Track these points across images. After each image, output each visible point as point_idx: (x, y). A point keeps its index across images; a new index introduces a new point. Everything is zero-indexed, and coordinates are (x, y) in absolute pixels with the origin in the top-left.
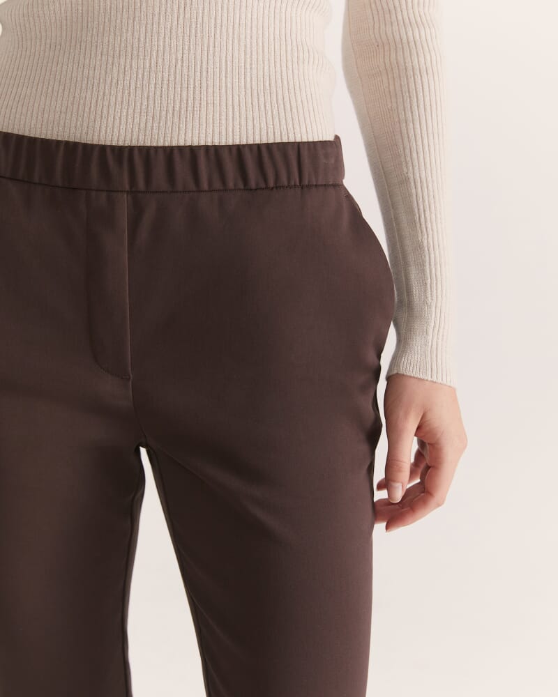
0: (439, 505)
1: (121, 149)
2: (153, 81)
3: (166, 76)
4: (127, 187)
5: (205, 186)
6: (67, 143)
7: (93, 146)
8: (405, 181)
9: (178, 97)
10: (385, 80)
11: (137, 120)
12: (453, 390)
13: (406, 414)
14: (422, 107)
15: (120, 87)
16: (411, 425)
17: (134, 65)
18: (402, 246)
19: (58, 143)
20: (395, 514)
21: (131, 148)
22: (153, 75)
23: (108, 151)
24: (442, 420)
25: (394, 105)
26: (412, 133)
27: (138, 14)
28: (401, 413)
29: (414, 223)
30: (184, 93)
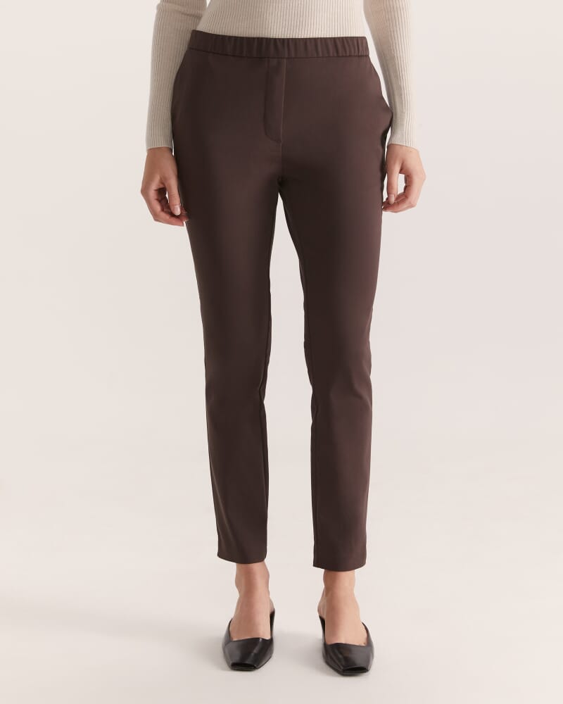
0: (412, 206)
1: (283, 39)
4: (286, 56)
5: (321, 55)
6: (258, 38)
7: (270, 39)
8: (393, 58)
12: (418, 152)
13: (395, 163)
18: (392, 87)
19: (254, 38)
20: (387, 205)
21: (288, 39)
23: (278, 41)
24: (412, 164)
26: (396, 36)
28: (392, 163)
29: (397, 77)
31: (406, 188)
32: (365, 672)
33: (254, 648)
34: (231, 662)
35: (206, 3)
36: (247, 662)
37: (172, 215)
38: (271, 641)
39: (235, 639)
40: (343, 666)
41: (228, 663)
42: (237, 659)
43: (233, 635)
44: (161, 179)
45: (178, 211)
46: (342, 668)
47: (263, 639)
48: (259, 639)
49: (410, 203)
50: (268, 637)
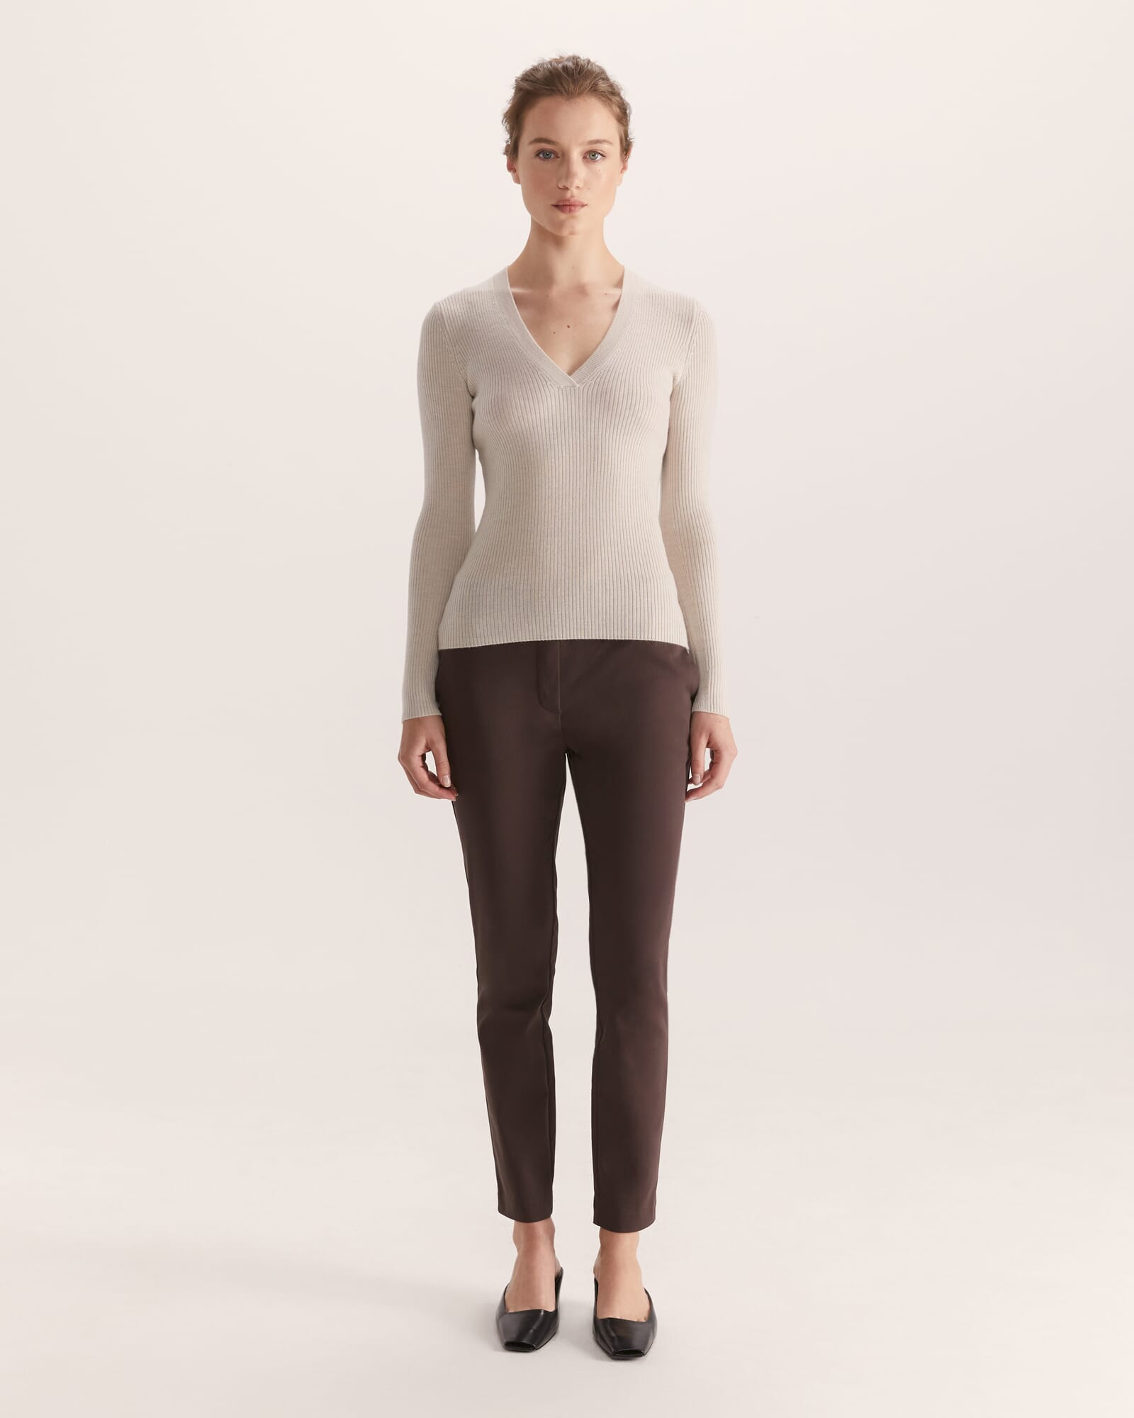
0: (719, 787)
2: (567, 548)
3: (574, 545)
9: (581, 557)
10: (681, 549)
11: (560, 569)
12: (728, 719)
13: (700, 735)
14: (701, 562)
15: (549, 552)
16: (704, 741)
17: (556, 540)
22: (567, 545)
24: (720, 737)
25: (686, 562)
27: (557, 514)
28: (698, 735)
30: (585, 554)
31: (712, 764)
32: (641, 1356)
33: (534, 1324)
34: (505, 1341)
35: (474, 527)
36: (524, 1341)
37: (442, 787)
38: (556, 1313)
39: (511, 1311)
40: (614, 1347)
41: (502, 1341)
42: (512, 1337)
43: (509, 1304)
44: (427, 742)
45: (448, 783)
46: (613, 1350)
47: (545, 1312)
48: (540, 1311)
49: (717, 784)
50: (551, 1309)
